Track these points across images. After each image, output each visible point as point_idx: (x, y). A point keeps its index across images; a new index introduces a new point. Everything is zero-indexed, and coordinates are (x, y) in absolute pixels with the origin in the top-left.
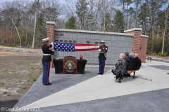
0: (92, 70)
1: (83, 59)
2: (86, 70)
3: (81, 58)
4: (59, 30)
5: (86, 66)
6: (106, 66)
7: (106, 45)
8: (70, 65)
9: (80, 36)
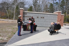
4: (25, 12)
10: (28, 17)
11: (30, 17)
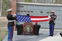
0: (44, 33)
1: (38, 24)
2: (40, 32)
3: (36, 24)
4: (20, 3)
5: (40, 29)
6: (55, 30)
7: (55, 14)
8: (28, 29)
9: (35, 7)
10: (25, 11)
11: (28, 12)
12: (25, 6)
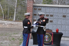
1: (59, 32)
3: (57, 31)
4: (38, 5)
5: (62, 38)
11: (48, 15)
12: (43, 9)
